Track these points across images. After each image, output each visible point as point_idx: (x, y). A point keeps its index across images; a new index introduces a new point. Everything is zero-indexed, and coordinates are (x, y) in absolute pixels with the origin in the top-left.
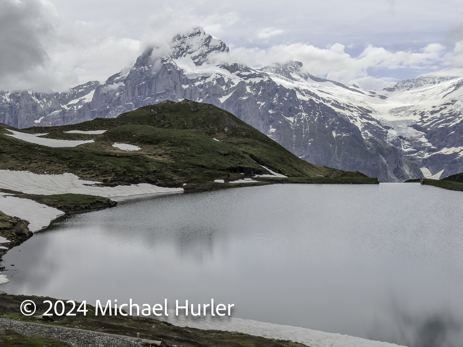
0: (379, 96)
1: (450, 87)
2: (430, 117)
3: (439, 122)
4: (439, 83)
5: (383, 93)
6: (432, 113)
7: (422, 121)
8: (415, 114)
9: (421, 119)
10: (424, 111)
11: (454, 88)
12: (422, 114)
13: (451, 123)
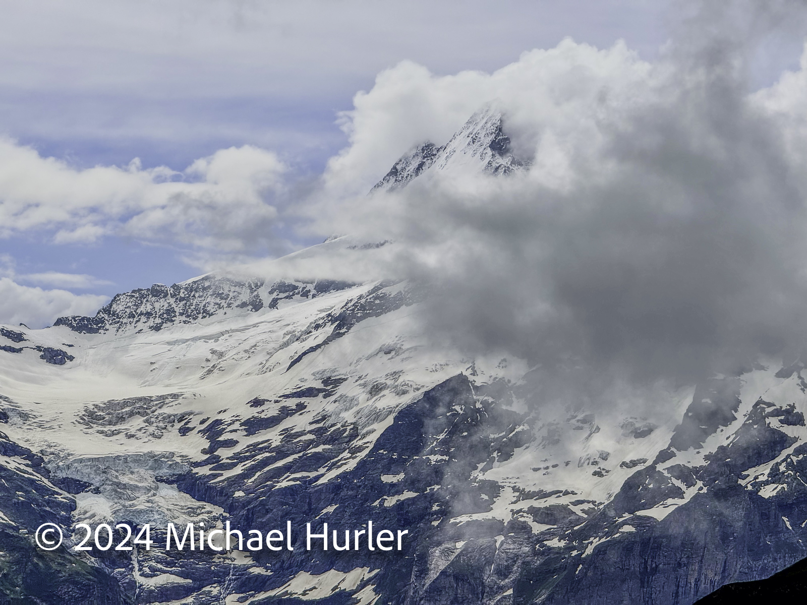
0: (39, 348)
1: (317, 327)
2: (244, 442)
3: (280, 464)
4: (274, 304)
5: (56, 338)
6: (253, 426)
7: (214, 460)
8: (184, 431)
9: (211, 451)
10: (219, 417)
11: (329, 329)
12: (213, 431)
13: (322, 471)
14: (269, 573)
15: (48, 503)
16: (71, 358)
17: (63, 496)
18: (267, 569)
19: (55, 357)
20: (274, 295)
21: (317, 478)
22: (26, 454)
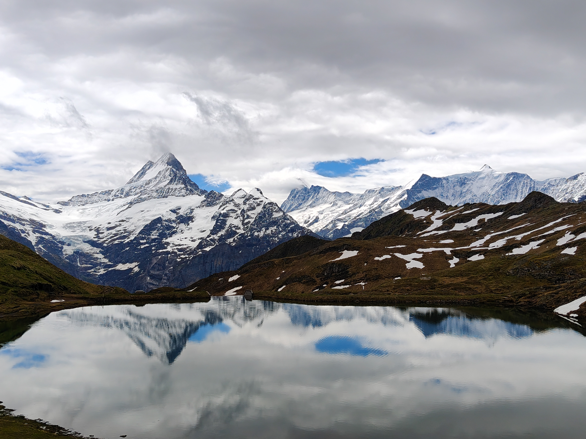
0: (53, 209)
1: (124, 205)
2: (106, 233)
3: (115, 238)
4: (113, 200)
5: (57, 207)
8: (91, 230)
12: (97, 230)
13: (125, 239)
14: (112, 264)
15: (56, 247)
16: (61, 212)
17: (60, 245)
18: (112, 263)
19: (57, 211)
20: (113, 197)
21: (124, 241)
22: (51, 235)
